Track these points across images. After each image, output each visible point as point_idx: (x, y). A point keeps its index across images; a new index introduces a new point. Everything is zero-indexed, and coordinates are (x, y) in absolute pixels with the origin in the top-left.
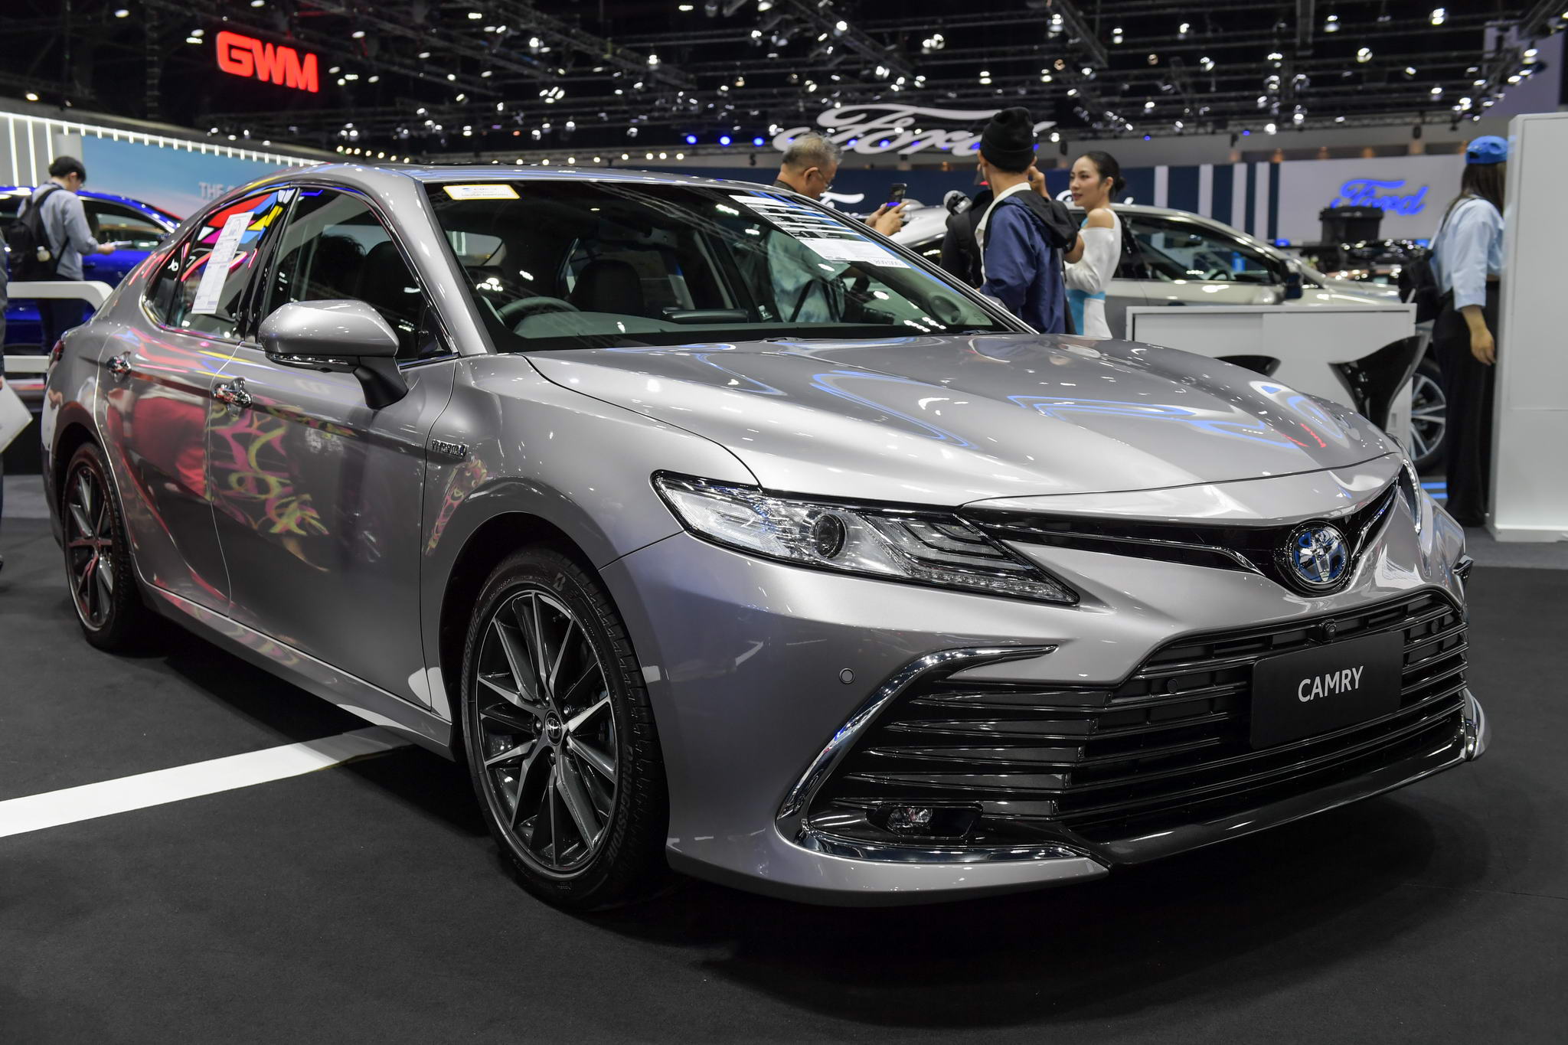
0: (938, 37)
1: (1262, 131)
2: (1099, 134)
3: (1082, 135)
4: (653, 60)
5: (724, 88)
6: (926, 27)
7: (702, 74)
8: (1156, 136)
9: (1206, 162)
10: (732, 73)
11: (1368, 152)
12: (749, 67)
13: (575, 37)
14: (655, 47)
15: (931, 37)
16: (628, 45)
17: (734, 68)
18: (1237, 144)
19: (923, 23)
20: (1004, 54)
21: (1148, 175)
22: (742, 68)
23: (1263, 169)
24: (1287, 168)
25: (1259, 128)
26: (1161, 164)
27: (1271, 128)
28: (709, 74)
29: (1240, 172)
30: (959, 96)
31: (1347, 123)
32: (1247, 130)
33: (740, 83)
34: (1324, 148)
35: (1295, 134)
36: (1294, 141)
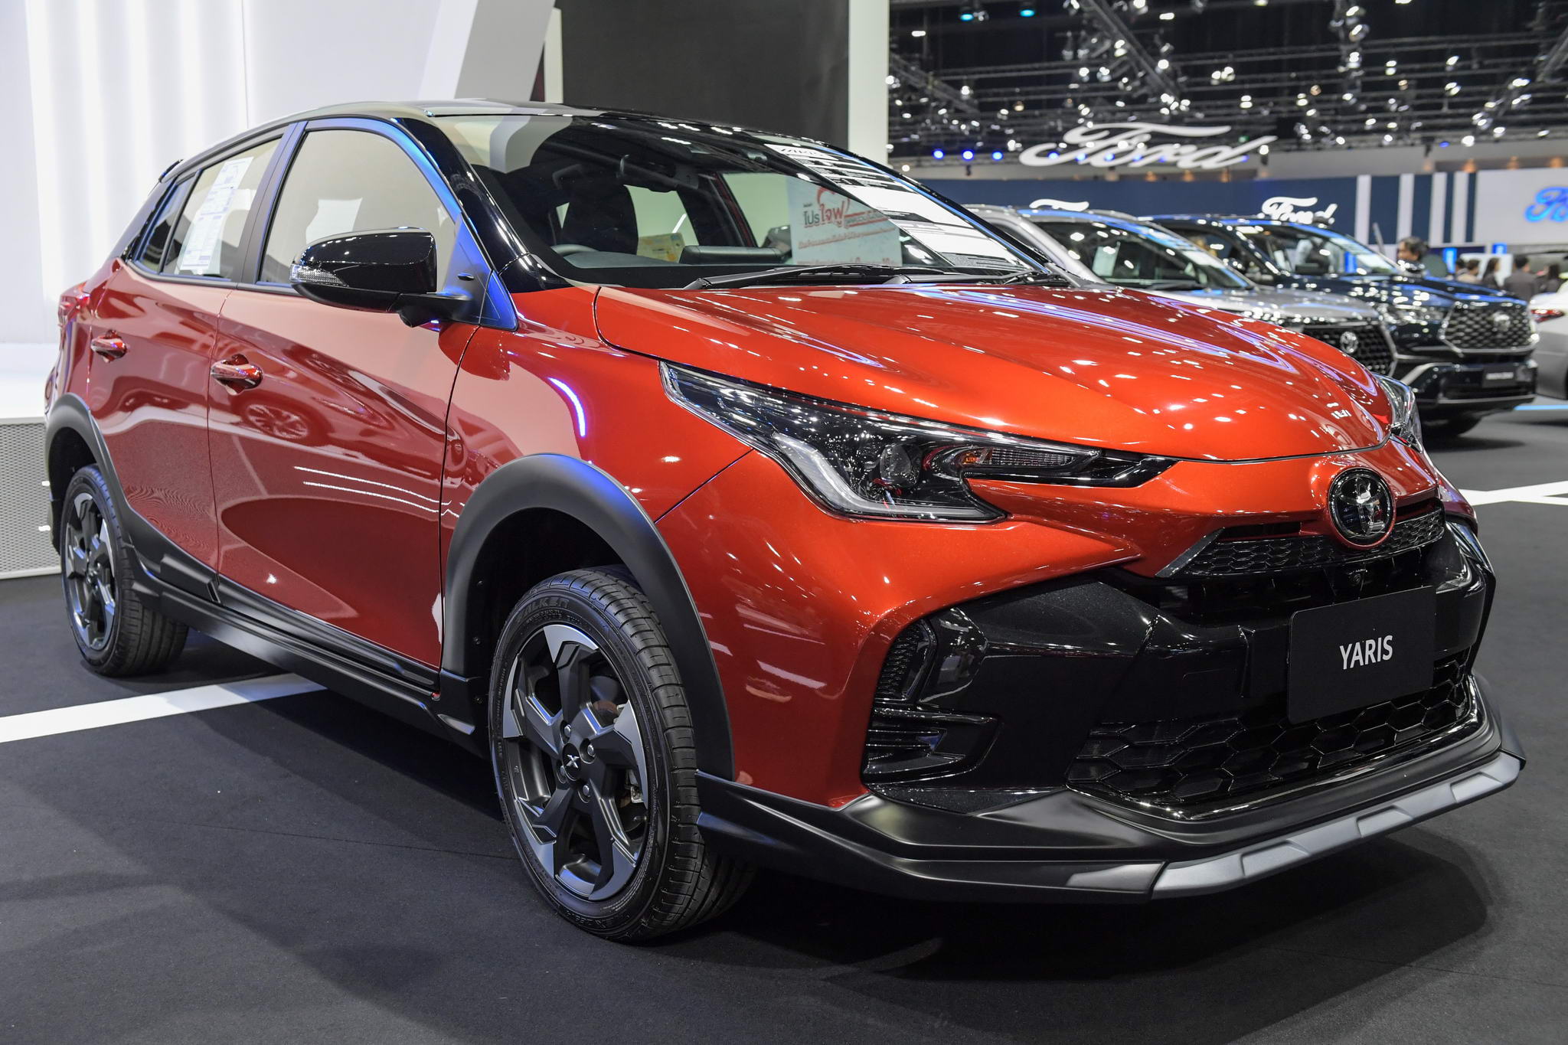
0: (1229, 70)
1: (1459, 143)
2: (1304, 147)
3: (1287, 147)
4: (966, 91)
5: (1004, 112)
6: (1216, 61)
7: (984, 100)
8: (1357, 148)
9: (1407, 172)
10: (1012, 98)
11: (1556, 161)
12: (1028, 93)
13: (913, 74)
14: (967, 80)
15: (1221, 69)
16: (944, 78)
17: (1014, 94)
18: (1431, 154)
19: (1212, 58)
20: (1264, 81)
21: (1351, 184)
22: (1020, 94)
23: (1461, 179)
24: (1483, 177)
25: (1455, 140)
26: (1364, 173)
27: (1468, 140)
28: (990, 100)
29: (1439, 181)
30: (1206, 116)
31: (1552, 135)
32: (1445, 142)
33: (1019, 108)
34: (1514, 158)
35: (1493, 146)
36: (1492, 152)
